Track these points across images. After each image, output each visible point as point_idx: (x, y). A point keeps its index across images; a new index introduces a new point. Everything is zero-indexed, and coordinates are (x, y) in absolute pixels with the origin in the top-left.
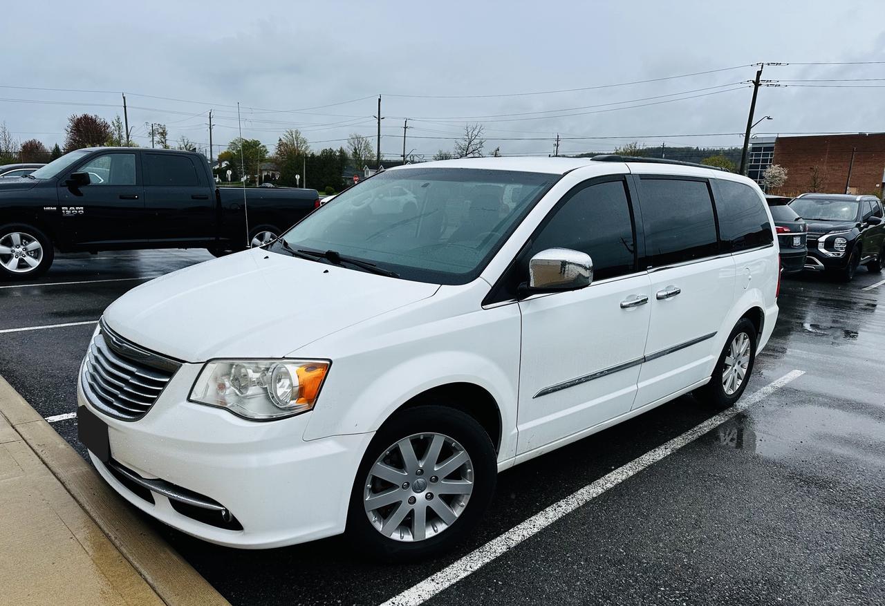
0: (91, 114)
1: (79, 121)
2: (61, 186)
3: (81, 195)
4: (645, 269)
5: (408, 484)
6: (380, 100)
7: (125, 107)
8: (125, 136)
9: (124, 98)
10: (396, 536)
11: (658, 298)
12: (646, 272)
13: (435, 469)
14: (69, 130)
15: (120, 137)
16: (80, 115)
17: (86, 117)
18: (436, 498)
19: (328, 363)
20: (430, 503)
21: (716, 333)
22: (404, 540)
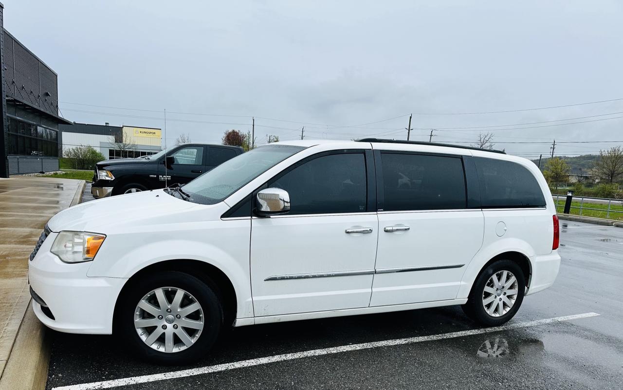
0: (237, 130)
1: (230, 133)
2: (161, 164)
3: (172, 169)
4: (376, 211)
5: (162, 317)
6: (411, 117)
7: (253, 125)
8: (252, 143)
9: (254, 120)
10: (154, 347)
11: (386, 231)
12: (376, 213)
13: (178, 310)
14: (224, 139)
15: (249, 143)
16: (230, 130)
17: (234, 132)
18: (180, 328)
19: (105, 236)
20: (176, 331)
21: (463, 265)
22: (159, 350)
